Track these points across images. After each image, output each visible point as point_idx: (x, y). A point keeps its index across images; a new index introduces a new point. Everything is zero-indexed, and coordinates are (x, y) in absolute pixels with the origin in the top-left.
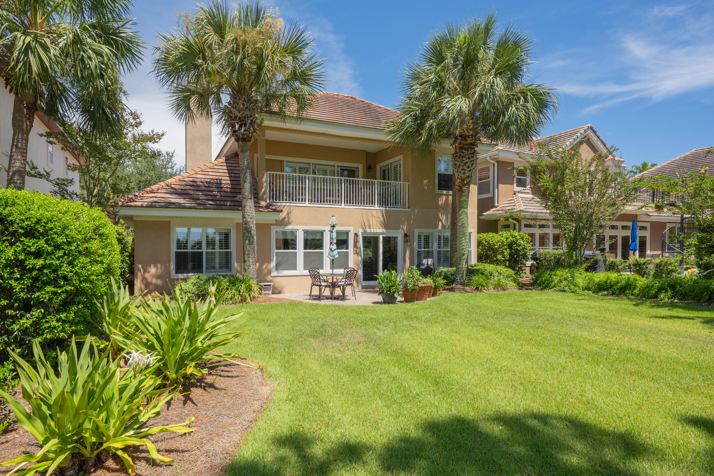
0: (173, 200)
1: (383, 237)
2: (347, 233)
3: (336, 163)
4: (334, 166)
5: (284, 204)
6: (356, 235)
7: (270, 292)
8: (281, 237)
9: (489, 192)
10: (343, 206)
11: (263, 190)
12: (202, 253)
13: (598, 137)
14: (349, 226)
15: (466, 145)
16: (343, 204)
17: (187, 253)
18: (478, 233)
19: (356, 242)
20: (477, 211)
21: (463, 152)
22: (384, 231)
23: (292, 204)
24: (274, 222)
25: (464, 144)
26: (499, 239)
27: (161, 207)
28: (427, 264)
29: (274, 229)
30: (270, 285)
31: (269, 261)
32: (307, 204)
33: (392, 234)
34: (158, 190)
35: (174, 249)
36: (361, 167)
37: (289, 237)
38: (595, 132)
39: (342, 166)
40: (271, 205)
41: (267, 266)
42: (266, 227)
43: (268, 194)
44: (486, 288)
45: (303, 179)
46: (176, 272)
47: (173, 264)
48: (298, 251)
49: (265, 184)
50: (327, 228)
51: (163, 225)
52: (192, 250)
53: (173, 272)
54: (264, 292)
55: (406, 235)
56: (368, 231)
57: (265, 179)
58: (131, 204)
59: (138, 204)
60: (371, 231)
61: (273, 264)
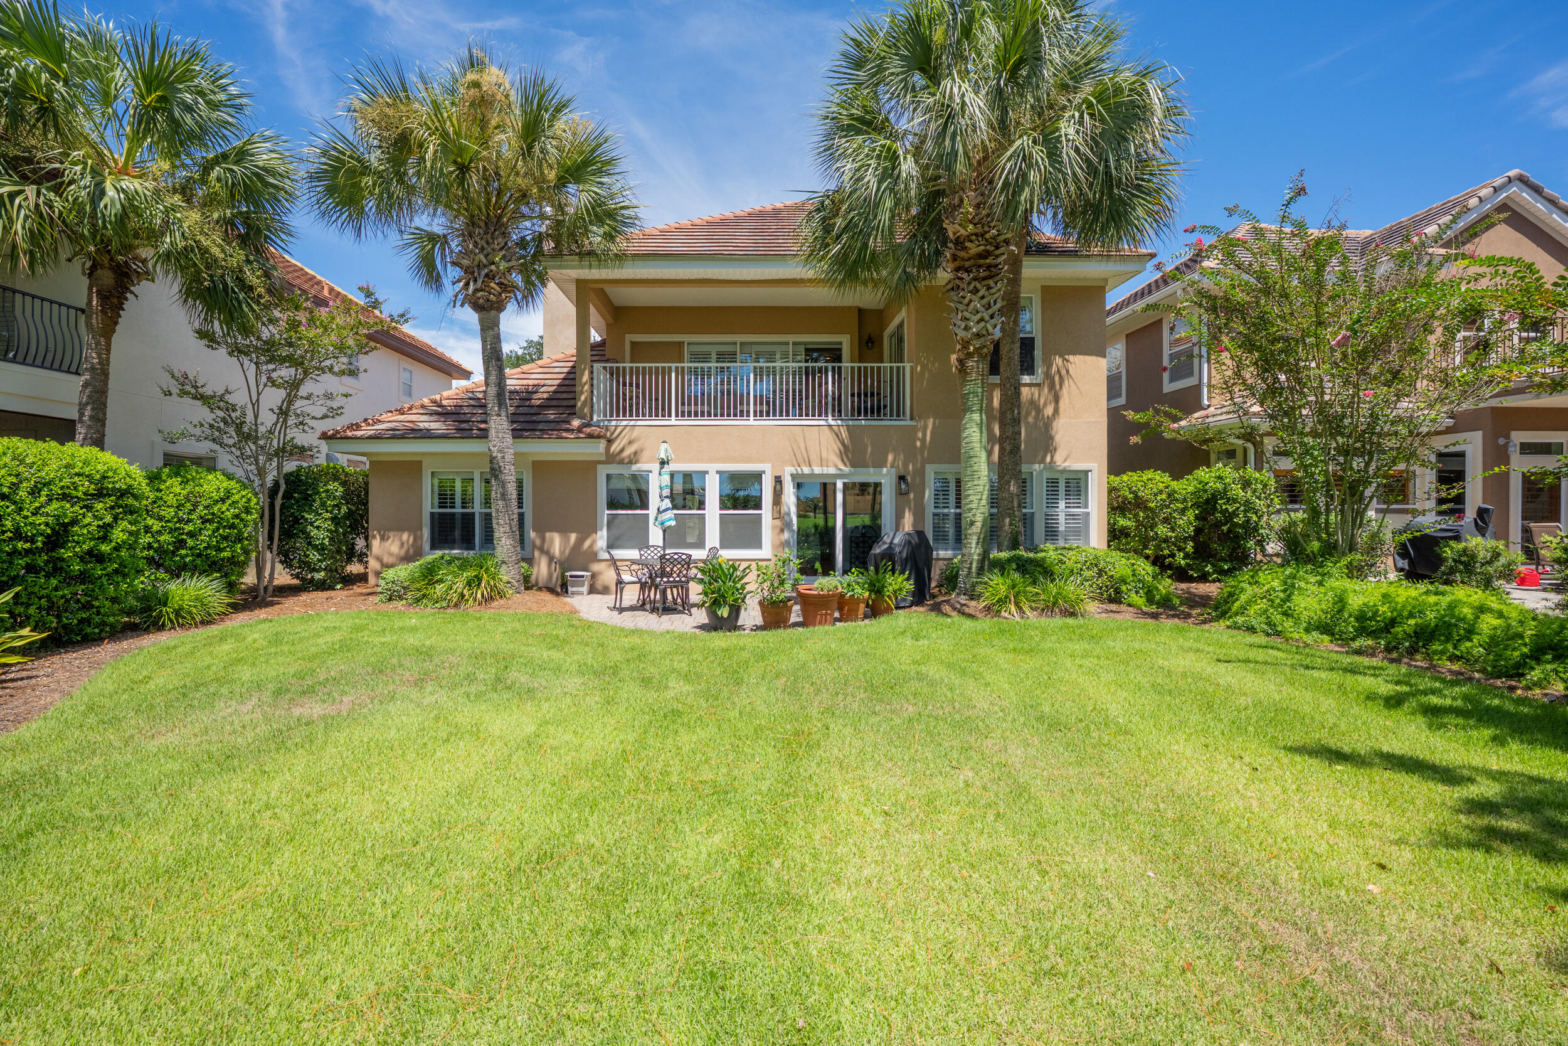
0: (424, 426)
1: (845, 484)
2: (758, 477)
3: (791, 338)
4: (788, 344)
5: (624, 423)
6: (778, 480)
7: (585, 589)
8: (618, 485)
9: (1191, 374)
10: (752, 422)
11: (583, 398)
12: (473, 514)
13: (1552, 202)
14: (762, 462)
15: (969, 259)
16: (752, 417)
17: (453, 514)
18: (1110, 472)
19: (778, 493)
20: (1105, 419)
21: (962, 279)
22: (846, 470)
23: (639, 423)
24: (603, 458)
25: (963, 259)
26: (1161, 486)
28: (891, 543)
29: (602, 471)
30: (582, 576)
31: (595, 530)
32: (673, 421)
33: (868, 475)
34: (410, 409)
35: (428, 507)
36: (846, 342)
38: (1537, 190)
39: (805, 343)
40: (589, 425)
41: (587, 544)
42: (588, 468)
43: (599, 404)
44: (1013, 608)
45: (666, 372)
46: (433, 547)
47: (426, 533)
48: (652, 512)
49: (586, 387)
50: (712, 468)
51: (411, 468)
52: (458, 510)
53: (427, 546)
54: (570, 589)
55: (902, 478)
56: (806, 470)
57: (586, 377)
58: (349, 434)
59: (359, 433)
60: (817, 470)
61: (601, 539)
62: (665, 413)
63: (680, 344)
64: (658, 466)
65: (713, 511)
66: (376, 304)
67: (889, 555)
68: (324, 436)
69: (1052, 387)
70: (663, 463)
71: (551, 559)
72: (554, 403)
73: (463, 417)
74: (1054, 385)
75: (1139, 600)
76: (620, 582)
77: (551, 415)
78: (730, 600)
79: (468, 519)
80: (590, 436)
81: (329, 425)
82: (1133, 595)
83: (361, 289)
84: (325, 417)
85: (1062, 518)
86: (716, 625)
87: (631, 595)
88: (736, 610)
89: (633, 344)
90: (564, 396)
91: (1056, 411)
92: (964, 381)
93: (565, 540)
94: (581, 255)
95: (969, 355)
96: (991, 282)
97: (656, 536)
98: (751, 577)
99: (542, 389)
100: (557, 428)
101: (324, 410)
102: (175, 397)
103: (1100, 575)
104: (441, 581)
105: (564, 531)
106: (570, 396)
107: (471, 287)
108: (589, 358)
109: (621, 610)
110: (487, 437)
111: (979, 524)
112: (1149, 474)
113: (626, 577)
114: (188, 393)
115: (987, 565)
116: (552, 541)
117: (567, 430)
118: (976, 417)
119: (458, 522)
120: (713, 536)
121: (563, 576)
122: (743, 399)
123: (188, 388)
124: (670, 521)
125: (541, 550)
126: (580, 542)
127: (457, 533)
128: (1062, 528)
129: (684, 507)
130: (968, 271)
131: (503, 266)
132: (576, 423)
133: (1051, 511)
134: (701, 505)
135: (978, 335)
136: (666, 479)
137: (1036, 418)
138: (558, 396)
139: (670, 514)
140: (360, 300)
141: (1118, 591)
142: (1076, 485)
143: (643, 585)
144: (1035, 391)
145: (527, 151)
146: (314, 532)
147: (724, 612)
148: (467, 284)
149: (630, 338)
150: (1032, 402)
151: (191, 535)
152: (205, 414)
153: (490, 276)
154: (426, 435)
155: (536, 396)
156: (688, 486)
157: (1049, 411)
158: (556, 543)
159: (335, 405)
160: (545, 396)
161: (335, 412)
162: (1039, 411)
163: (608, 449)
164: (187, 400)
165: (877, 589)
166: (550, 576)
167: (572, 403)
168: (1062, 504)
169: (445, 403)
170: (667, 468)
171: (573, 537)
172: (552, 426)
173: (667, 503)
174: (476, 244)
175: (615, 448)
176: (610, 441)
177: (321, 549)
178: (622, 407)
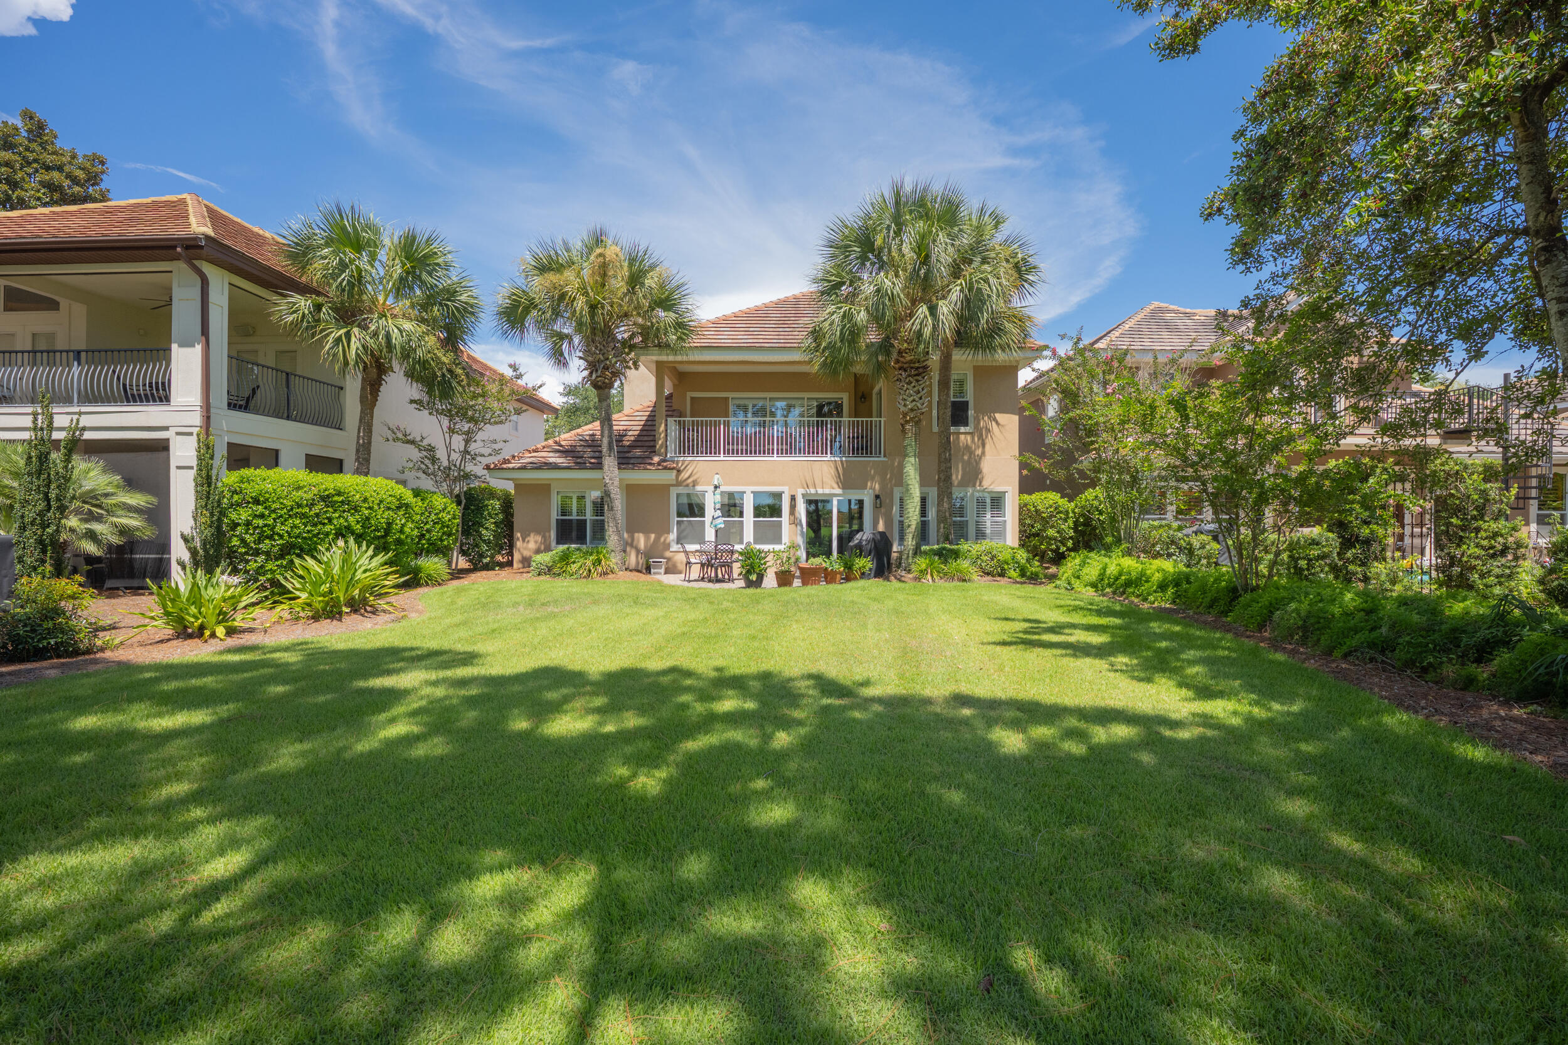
0: (551, 460)
1: (839, 500)
2: (779, 495)
3: (806, 395)
5: (689, 459)
6: (793, 498)
7: (662, 571)
8: (685, 501)
10: (775, 458)
11: (659, 442)
12: (586, 520)
14: (783, 485)
16: (775, 455)
17: (571, 520)
18: (1020, 493)
19: (793, 507)
22: (839, 491)
23: (699, 459)
24: (675, 483)
26: (1052, 502)
27: (536, 468)
28: (861, 539)
29: (674, 492)
30: (660, 562)
31: (668, 531)
32: (722, 457)
33: (854, 496)
34: (542, 448)
35: (555, 515)
36: (845, 398)
37: (695, 500)
39: (817, 399)
40: (665, 461)
41: (662, 539)
42: (665, 488)
43: (671, 446)
44: (929, 577)
45: (717, 424)
46: (558, 542)
47: (553, 534)
48: (708, 519)
49: (663, 435)
50: (749, 490)
51: (544, 489)
52: (574, 517)
53: (553, 544)
54: (652, 571)
55: (877, 497)
56: (813, 491)
57: (662, 428)
58: (504, 466)
59: (511, 466)
60: (820, 491)
61: (673, 536)
62: (717, 452)
63: (727, 399)
64: (712, 488)
65: (749, 518)
66: (519, 377)
67: (859, 546)
68: (488, 467)
69: (980, 437)
70: (716, 487)
71: (638, 551)
72: (639, 444)
73: (577, 454)
74: (982, 435)
75: (1013, 574)
76: (689, 563)
77: (638, 452)
78: (757, 570)
79: (582, 524)
80: (665, 468)
81: (492, 460)
82: (1012, 571)
83: (510, 366)
84: (490, 455)
85: (988, 524)
86: (750, 584)
87: (695, 571)
88: (761, 577)
89: (692, 398)
90: (646, 438)
91: (983, 453)
92: (904, 438)
93: (647, 539)
94: (659, 346)
95: (907, 422)
96: (919, 378)
97: (710, 535)
98: (770, 558)
99: (630, 433)
100: (642, 462)
101: (489, 451)
102: (391, 442)
103: (992, 559)
104: (574, 562)
105: (646, 532)
106: (651, 438)
107: (594, 376)
108: (664, 413)
109: (689, 581)
110: (601, 469)
111: (913, 527)
112: (1045, 494)
113: (693, 560)
114: (398, 439)
115: (917, 552)
116: (639, 541)
117: (650, 464)
118: (912, 460)
119: (574, 525)
120: (749, 535)
121: (647, 562)
122: (770, 441)
123: (400, 435)
124: (720, 523)
125: (632, 545)
126: (657, 539)
127: (574, 534)
128: (988, 531)
129: (729, 516)
130: (905, 371)
131: (614, 360)
132: (656, 459)
133: (981, 519)
134: (741, 515)
135: (912, 410)
136: (718, 498)
137: (970, 457)
138: (641, 438)
139: (721, 520)
140: (509, 373)
141: (1003, 569)
142: (997, 502)
143: (703, 565)
144: (969, 438)
145: (632, 291)
146: (484, 532)
147: (754, 577)
148: (591, 374)
149: (690, 394)
150: (967, 447)
151: (428, 531)
152: (415, 454)
153: (606, 368)
154: (555, 467)
155: (627, 438)
156: (732, 502)
157: (979, 452)
158: (641, 540)
159: (497, 447)
160: (632, 438)
161: (497, 452)
162: (971, 453)
163: (677, 477)
164: (399, 444)
165: (849, 567)
166: (638, 563)
167: (652, 444)
168: (988, 516)
169: (563, 443)
170: (718, 491)
171: (653, 536)
172: (640, 460)
173: (719, 513)
174: (596, 347)
175: (684, 475)
176: (679, 471)
177: (488, 542)
178: (687, 447)
